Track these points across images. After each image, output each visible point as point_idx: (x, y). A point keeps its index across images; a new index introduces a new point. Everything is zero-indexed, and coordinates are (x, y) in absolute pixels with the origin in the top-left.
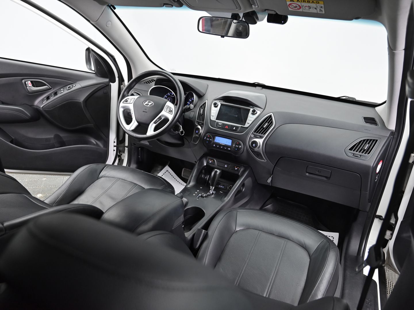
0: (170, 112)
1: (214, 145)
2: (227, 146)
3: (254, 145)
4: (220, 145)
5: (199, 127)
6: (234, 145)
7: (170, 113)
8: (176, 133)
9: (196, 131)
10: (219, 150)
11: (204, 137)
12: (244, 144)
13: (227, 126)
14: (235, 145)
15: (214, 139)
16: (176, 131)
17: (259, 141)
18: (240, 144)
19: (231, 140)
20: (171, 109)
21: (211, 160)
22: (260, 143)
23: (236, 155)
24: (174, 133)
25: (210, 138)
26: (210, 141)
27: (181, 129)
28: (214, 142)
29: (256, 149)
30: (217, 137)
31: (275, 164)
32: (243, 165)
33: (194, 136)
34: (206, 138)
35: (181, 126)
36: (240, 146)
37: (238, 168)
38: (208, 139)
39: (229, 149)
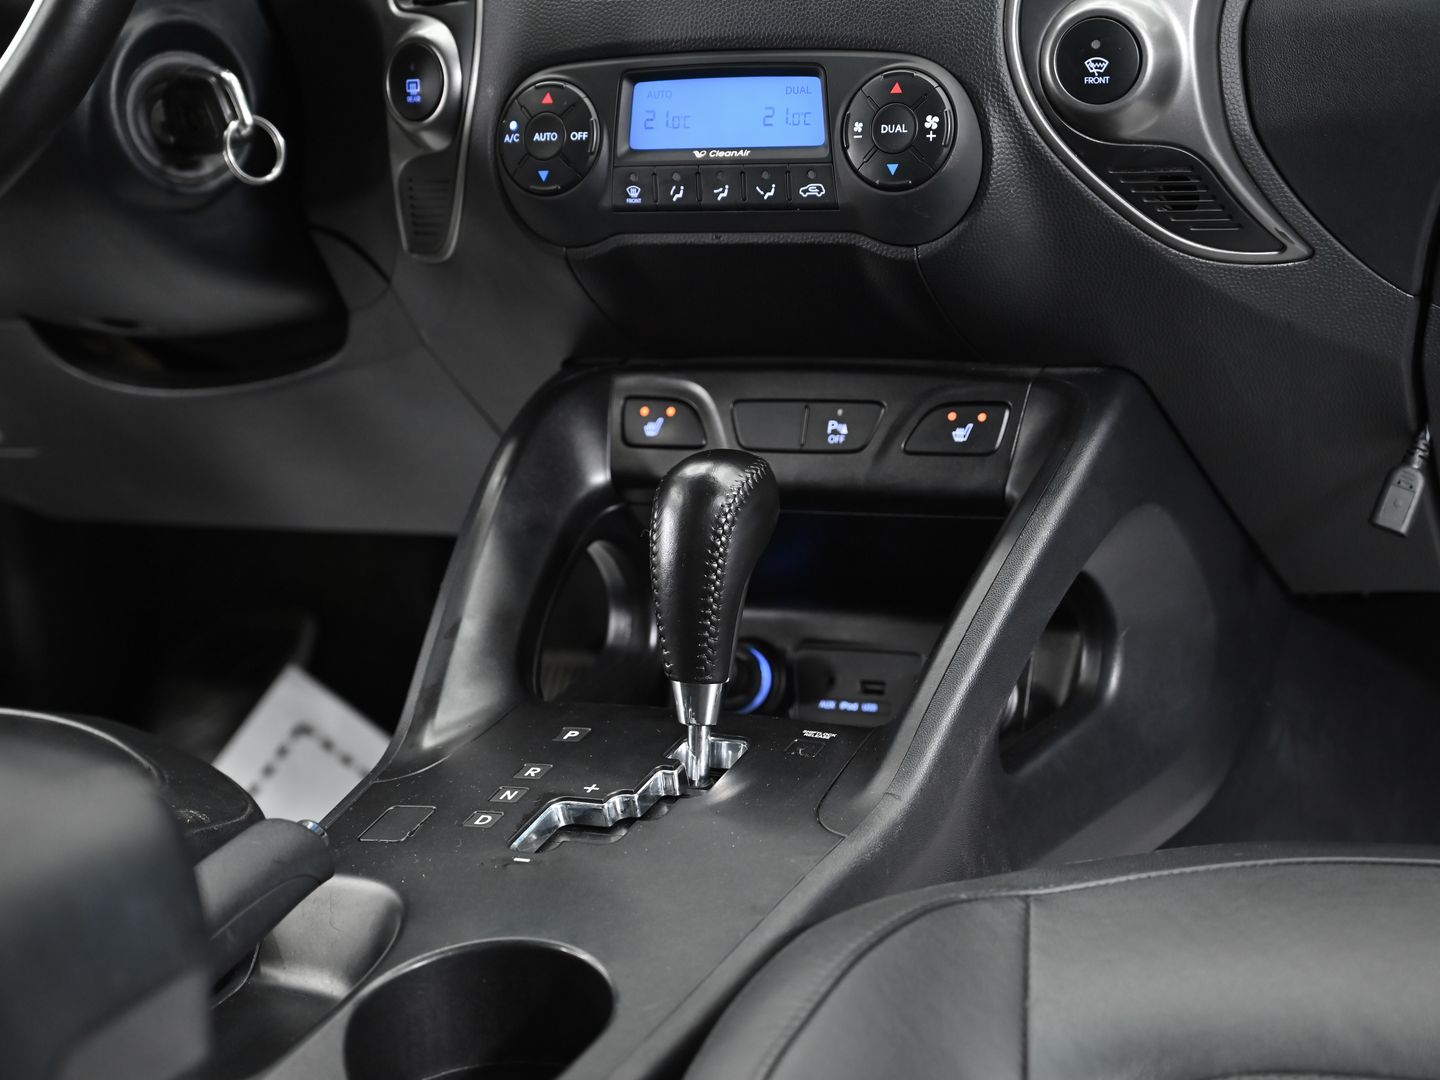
1: (634, 194)
2: (784, 166)
3: (1096, 68)
4: (698, 171)
5: (435, 31)
6: (858, 127)
8: (201, 180)
9: (400, 92)
10: (708, 238)
11: (501, 129)
12: (980, 86)
14: (872, 127)
15: (612, 115)
16: (195, 165)
17: (1150, 17)
18: (924, 100)
19: (814, 84)
21: (659, 400)
22: (1166, 39)
23: (919, 252)
24: (172, 190)
25: (570, 115)
26: (574, 159)
27: (235, 116)
28: (622, 149)
29: (1136, 118)
30: (643, 89)
31: (1417, 280)
32: (1034, 371)
33: (399, 167)
34: (527, 131)
35: (229, 76)
36: (932, 122)
37: (982, 417)
38: (548, 134)
39: (805, 192)
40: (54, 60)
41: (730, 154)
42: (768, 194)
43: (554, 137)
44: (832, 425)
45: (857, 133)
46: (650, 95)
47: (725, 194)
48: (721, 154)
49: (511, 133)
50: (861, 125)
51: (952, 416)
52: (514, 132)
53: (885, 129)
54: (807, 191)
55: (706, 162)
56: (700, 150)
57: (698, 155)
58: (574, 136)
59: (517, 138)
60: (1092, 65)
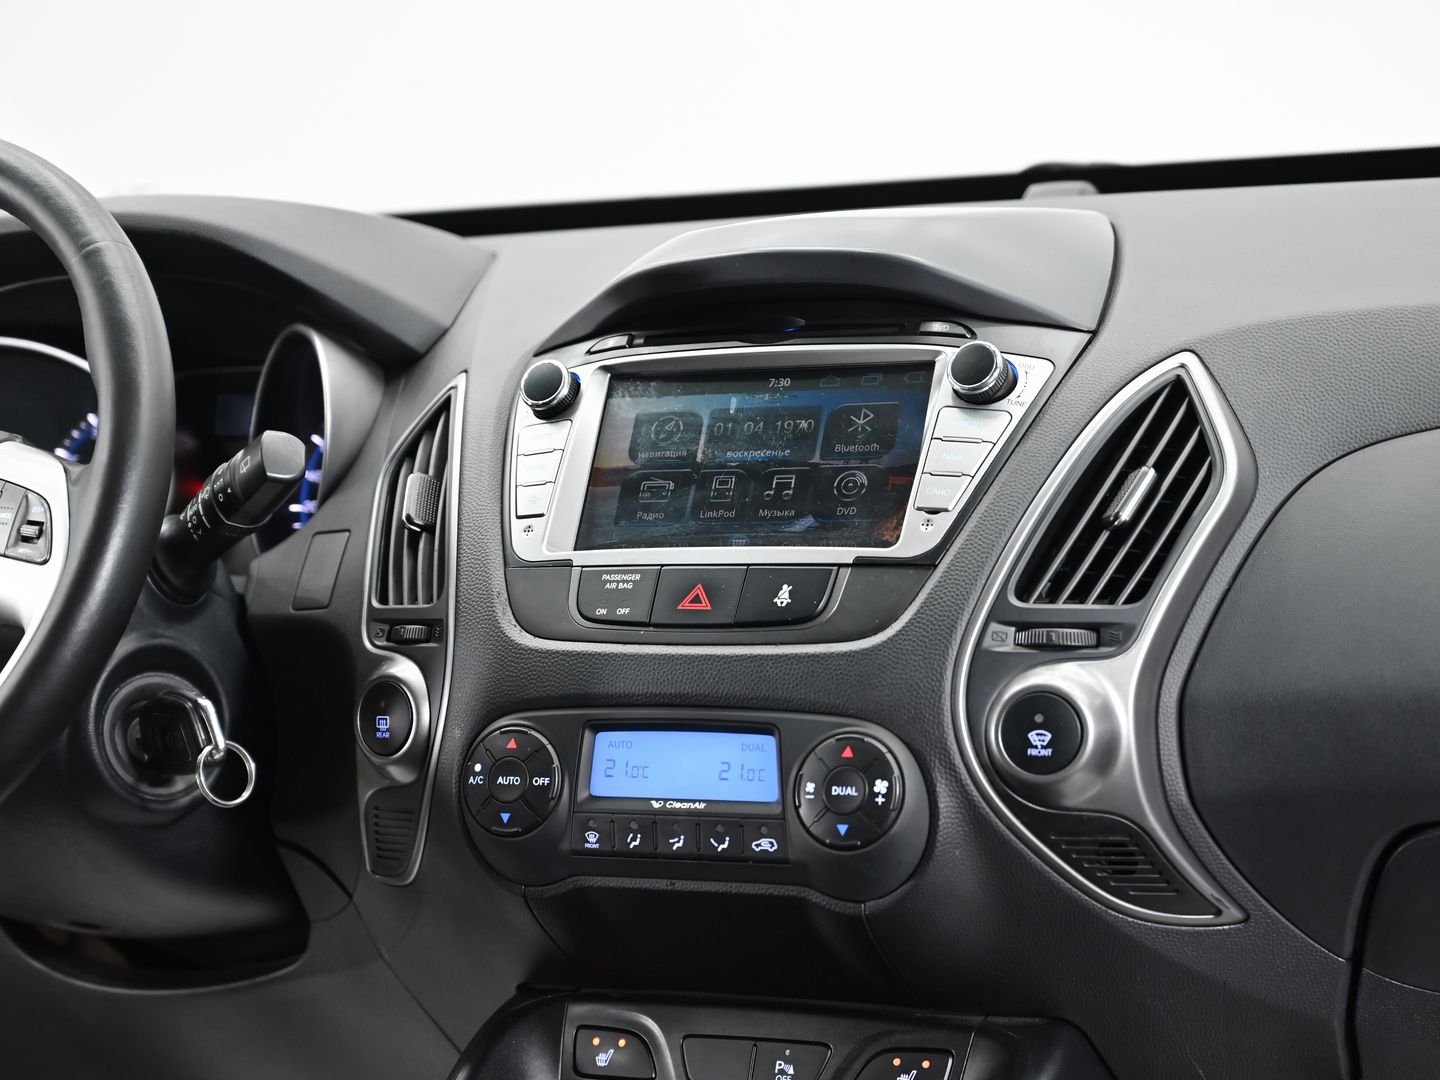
0: (27, 539)
1: (592, 838)
2: (738, 820)
3: (1039, 741)
4: (655, 821)
5: (405, 670)
6: (810, 787)
7: (23, 550)
8: (173, 797)
9: (370, 727)
10: (661, 884)
11: (465, 771)
12: (928, 753)
13: (699, 590)
14: (824, 786)
15: (574, 763)
16: (167, 782)
17: (1091, 693)
18: (873, 765)
19: (769, 743)
20: (37, 513)
21: (612, 1031)
22: (1106, 713)
23: (867, 908)
24: (144, 805)
25: (532, 760)
26: (536, 804)
27: (209, 741)
28: (582, 795)
29: (1078, 787)
30: (605, 739)
31: (1348, 947)
32: (977, 1019)
33: (365, 795)
34: (491, 773)
35: (204, 702)
36: (881, 786)
37: (926, 1064)
38: (512, 778)
39: (757, 846)
40: (38, 698)
41: (686, 806)
42: (722, 847)
43: (517, 781)
44: (780, 1065)
45: (809, 793)
46: (611, 744)
47: (680, 844)
48: (677, 805)
49: (476, 774)
50: (813, 785)
51: (897, 1062)
52: (479, 774)
53: (836, 791)
54: (759, 845)
55: (663, 812)
56: (657, 800)
57: (656, 805)
58: (536, 781)
59: (481, 780)
60: (1036, 738)
